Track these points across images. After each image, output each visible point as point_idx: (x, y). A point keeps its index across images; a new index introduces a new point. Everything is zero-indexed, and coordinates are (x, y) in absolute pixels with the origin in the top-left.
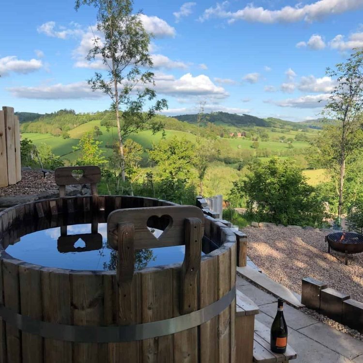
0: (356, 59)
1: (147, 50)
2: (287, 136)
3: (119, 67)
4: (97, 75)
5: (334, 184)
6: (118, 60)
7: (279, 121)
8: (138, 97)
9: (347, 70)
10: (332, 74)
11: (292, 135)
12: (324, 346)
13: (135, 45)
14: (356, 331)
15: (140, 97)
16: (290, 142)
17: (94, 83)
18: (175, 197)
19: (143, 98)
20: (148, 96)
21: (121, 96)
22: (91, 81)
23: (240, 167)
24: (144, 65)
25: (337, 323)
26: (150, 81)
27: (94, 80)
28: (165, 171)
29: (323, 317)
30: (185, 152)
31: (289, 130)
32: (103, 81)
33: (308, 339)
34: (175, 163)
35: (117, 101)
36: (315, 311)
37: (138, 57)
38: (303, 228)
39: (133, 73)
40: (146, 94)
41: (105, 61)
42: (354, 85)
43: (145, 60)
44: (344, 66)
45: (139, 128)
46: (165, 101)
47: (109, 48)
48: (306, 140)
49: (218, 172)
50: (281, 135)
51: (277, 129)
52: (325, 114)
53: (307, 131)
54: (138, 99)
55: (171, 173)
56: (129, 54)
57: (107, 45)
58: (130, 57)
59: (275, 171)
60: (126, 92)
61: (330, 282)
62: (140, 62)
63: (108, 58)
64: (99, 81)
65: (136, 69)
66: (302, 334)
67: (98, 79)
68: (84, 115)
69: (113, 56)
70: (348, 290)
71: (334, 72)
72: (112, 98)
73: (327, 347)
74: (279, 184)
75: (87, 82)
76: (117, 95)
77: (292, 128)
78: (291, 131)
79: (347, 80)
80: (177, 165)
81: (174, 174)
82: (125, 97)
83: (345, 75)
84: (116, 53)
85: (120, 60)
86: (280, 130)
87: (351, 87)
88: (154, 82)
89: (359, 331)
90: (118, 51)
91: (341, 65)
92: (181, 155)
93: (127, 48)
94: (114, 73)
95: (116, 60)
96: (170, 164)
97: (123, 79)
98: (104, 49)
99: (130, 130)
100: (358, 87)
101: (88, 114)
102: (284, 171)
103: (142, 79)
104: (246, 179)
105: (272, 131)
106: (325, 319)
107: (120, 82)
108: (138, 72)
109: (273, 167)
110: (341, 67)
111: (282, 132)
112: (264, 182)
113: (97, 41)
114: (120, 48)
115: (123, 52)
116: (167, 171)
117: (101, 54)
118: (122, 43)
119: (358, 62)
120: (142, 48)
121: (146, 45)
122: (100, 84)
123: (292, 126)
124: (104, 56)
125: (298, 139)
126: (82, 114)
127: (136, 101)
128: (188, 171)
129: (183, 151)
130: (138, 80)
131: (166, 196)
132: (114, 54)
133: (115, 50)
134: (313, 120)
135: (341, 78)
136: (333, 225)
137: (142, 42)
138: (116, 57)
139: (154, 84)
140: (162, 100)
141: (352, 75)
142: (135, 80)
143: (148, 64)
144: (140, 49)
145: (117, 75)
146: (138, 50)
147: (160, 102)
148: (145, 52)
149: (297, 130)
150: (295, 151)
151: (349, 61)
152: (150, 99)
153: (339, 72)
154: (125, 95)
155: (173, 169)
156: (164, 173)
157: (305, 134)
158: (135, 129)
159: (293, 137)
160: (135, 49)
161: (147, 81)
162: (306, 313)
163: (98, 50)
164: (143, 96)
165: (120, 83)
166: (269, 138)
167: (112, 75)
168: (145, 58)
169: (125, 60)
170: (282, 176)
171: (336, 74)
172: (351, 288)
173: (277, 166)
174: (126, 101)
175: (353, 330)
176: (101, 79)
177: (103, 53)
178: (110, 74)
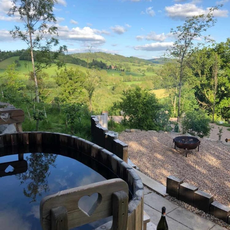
0: (189, 24)
1: (52, 11)
2: (142, 68)
3: (32, 23)
4: (17, 28)
5: (170, 99)
6: (31, 17)
7: (137, 59)
8: (46, 43)
9: (183, 30)
10: (174, 33)
11: (145, 67)
12: (185, 226)
13: (43, 7)
14: (203, 211)
15: (48, 43)
16: (143, 72)
17: (14, 33)
18: (76, 116)
19: (50, 44)
20: (53, 43)
21: (34, 43)
22: (12, 31)
23: (113, 88)
24: (50, 21)
25: (190, 206)
26: (55, 33)
27: (14, 31)
28: (65, 91)
29: (181, 202)
30: (78, 79)
31: (143, 65)
32: (21, 32)
33: (174, 221)
34: (71, 86)
35: (31, 46)
36: (175, 198)
37: (46, 16)
38: (157, 132)
39: (42, 27)
40: (52, 41)
41: (22, 17)
42: (187, 40)
43: (51, 18)
44: (181, 27)
45: (48, 65)
46: (66, 47)
47: (24, 8)
48: (153, 71)
49: (100, 91)
50: (138, 68)
51: (136, 64)
52: (165, 55)
53: (154, 66)
54: (47, 45)
55: (69, 92)
56: (39, 13)
57: (23, 6)
58: (40, 15)
59: (140, 96)
60: (38, 40)
61: (178, 170)
62: (47, 19)
63: (24, 15)
64: (18, 32)
65: (44, 24)
66: (170, 217)
67: (17, 31)
68: (8, 52)
69: (28, 14)
70: (189, 175)
71: (175, 31)
72: (28, 44)
73: (187, 226)
74: (142, 104)
75: (9, 32)
76: (31, 42)
77: (145, 63)
78: (144, 65)
79: (183, 37)
80: (73, 87)
81: (71, 93)
82: (37, 44)
83: (182, 34)
84: (30, 11)
85: (32, 17)
86: (138, 64)
87: (186, 41)
88: (57, 33)
89: (204, 212)
90: (31, 10)
91: (180, 27)
92: (75, 80)
93: (37, 8)
94: (29, 27)
95: (30, 17)
96: (68, 87)
97: (35, 31)
98: (20, 8)
99: (41, 67)
100: (190, 41)
101: (10, 52)
102: (145, 95)
103: (49, 31)
104: (122, 101)
105: (133, 65)
106: (182, 203)
107: (33, 32)
108: (45, 26)
109: (138, 93)
110: (180, 28)
111: (139, 66)
112: (133, 102)
113: (15, 2)
114: (32, 8)
115: (35, 11)
116: (67, 91)
117: (19, 12)
118: (34, 5)
119: (190, 26)
120: (48, 10)
121: (51, 8)
122: (19, 34)
123: (144, 62)
124: (20, 13)
125: (148, 70)
126: (6, 52)
127: (45, 46)
128: (81, 91)
129: (77, 78)
130: (47, 32)
131: (70, 115)
132: (28, 13)
133: (29, 10)
134: (157, 59)
135: (180, 35)
136: (174, 128)
137: (48, 4)
138: (30, 14)
139: (57, 35)
140: (63, 46)
141: (186, 34)
142: (44, 32)
143: (52, 20)
144: (47, 10)
145: (30, 28)
146: (45, 11)
147: (62, 47)
148: (50, 12)
149: (148, 65)
150: (147, 78)
151: (185, 25)
152: (55, 45)
153: (179, 32)
154: (37, 42)
155: (70, 90)
156: (65, 93)
157: (152, 67)
158: (45, 66)
159: (146, 69)
160: (43, 10)
161: (53, 33)
162: (170, 200)
163: (16, 9)
164: (50, 43)
165: (33, 34)
166: (131, 69)
167: (27, 28)
168: (51, 16)
169: (36, 17)
170: (144, 99)
171: (177, 33)
172: (191, 173)
173: (141, 92)
174: (38, 46)
175: (201, 211)
176: (19, 31)
177: (20, 11)
178: (25, 27)
